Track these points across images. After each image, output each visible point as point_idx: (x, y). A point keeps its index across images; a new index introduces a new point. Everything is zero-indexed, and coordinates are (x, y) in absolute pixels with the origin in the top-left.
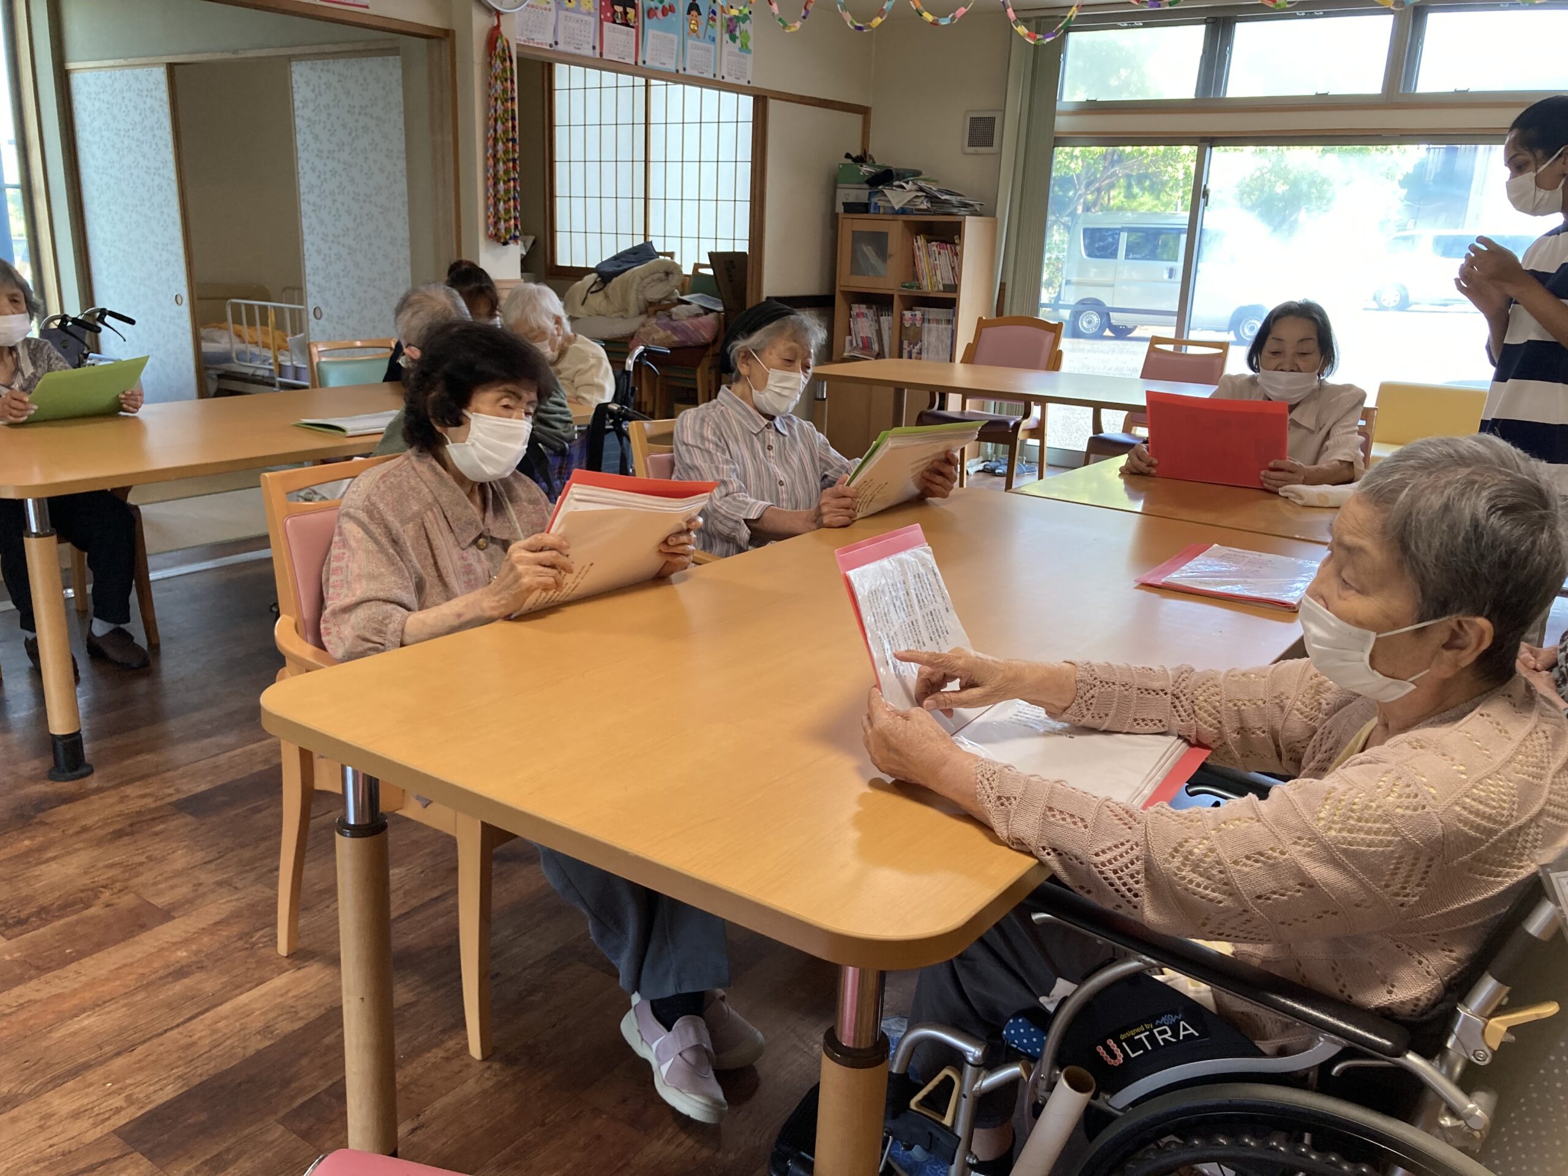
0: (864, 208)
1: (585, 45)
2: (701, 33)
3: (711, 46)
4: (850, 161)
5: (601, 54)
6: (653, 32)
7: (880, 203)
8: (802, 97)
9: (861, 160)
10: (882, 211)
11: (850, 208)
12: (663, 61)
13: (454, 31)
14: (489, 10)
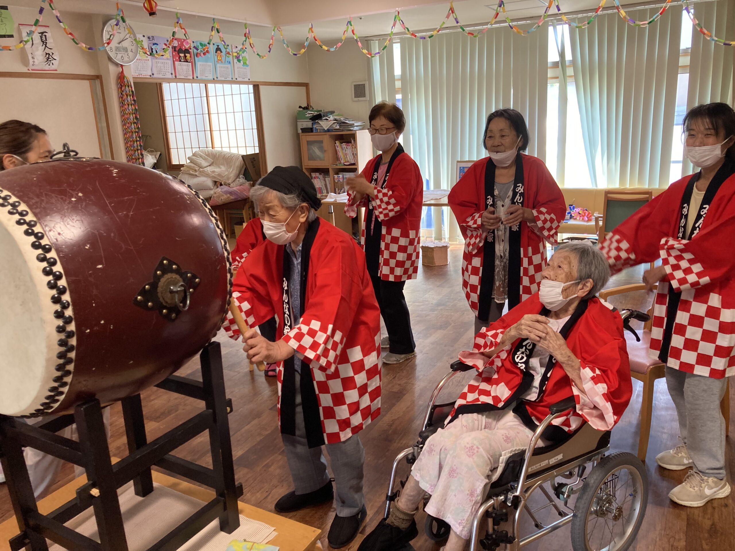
0: (311, 130)
1: (167, 73)
2: (223, 60)
3: (229, 66)
4: (301, 109)
5: (176, 76)
6: (200, 63)
7: (317, 128)
8: (276, 83)
9: (306, 108)
10: (319, 131)
11: (304, 130)
12: (206, 75)
13: (101, 76)
14: (117, 64)
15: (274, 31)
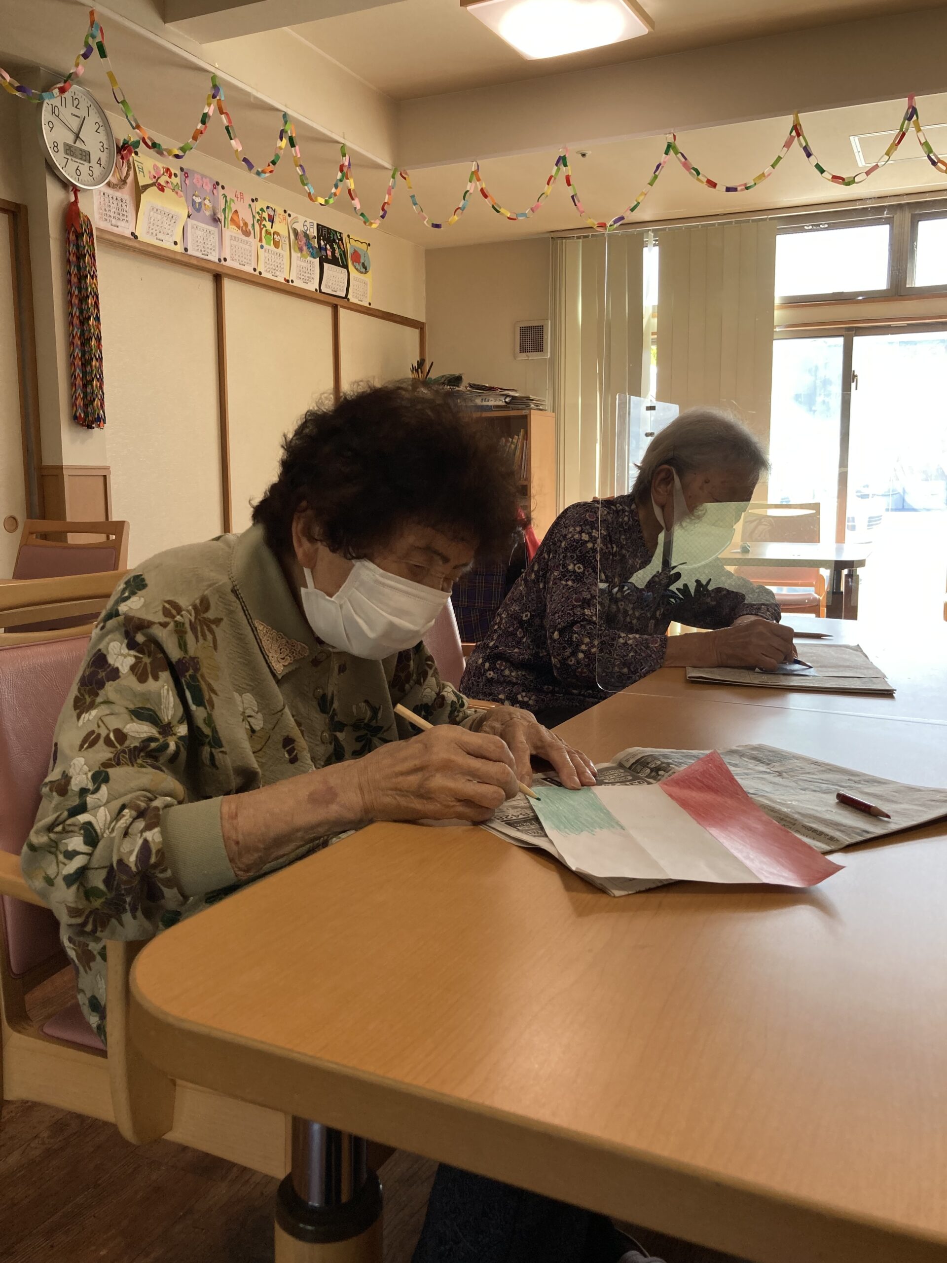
13: (26, 207)
14: (65, 184)
15: (393, 177)
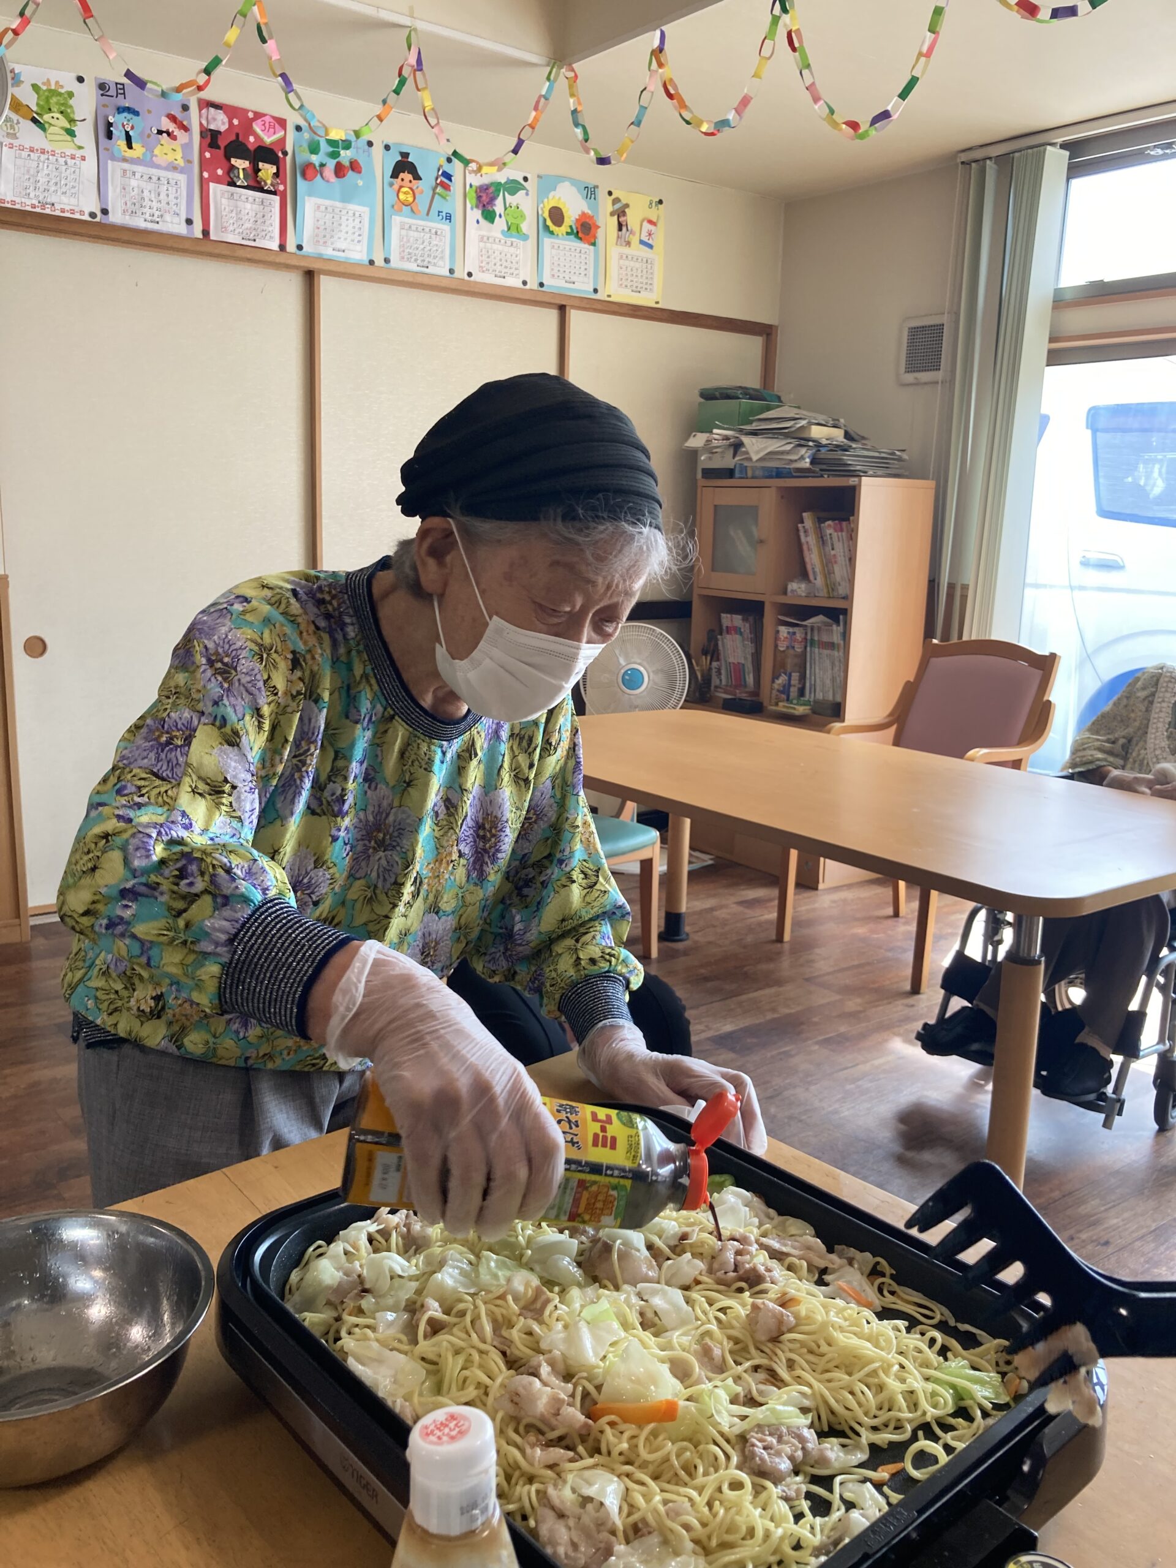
1: (168, 217)
2: (422, 207)
3: (445, 227)
5: (206, 233)
6: (316, 200)
12: (342, 245)
15: (548, 78)
